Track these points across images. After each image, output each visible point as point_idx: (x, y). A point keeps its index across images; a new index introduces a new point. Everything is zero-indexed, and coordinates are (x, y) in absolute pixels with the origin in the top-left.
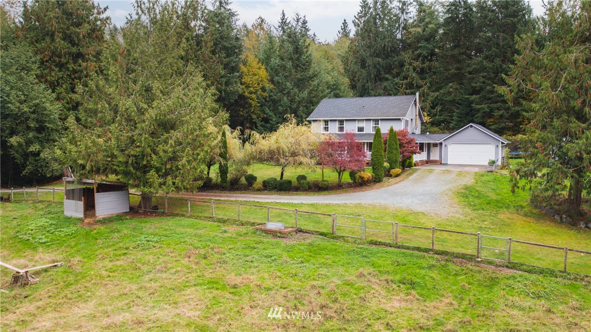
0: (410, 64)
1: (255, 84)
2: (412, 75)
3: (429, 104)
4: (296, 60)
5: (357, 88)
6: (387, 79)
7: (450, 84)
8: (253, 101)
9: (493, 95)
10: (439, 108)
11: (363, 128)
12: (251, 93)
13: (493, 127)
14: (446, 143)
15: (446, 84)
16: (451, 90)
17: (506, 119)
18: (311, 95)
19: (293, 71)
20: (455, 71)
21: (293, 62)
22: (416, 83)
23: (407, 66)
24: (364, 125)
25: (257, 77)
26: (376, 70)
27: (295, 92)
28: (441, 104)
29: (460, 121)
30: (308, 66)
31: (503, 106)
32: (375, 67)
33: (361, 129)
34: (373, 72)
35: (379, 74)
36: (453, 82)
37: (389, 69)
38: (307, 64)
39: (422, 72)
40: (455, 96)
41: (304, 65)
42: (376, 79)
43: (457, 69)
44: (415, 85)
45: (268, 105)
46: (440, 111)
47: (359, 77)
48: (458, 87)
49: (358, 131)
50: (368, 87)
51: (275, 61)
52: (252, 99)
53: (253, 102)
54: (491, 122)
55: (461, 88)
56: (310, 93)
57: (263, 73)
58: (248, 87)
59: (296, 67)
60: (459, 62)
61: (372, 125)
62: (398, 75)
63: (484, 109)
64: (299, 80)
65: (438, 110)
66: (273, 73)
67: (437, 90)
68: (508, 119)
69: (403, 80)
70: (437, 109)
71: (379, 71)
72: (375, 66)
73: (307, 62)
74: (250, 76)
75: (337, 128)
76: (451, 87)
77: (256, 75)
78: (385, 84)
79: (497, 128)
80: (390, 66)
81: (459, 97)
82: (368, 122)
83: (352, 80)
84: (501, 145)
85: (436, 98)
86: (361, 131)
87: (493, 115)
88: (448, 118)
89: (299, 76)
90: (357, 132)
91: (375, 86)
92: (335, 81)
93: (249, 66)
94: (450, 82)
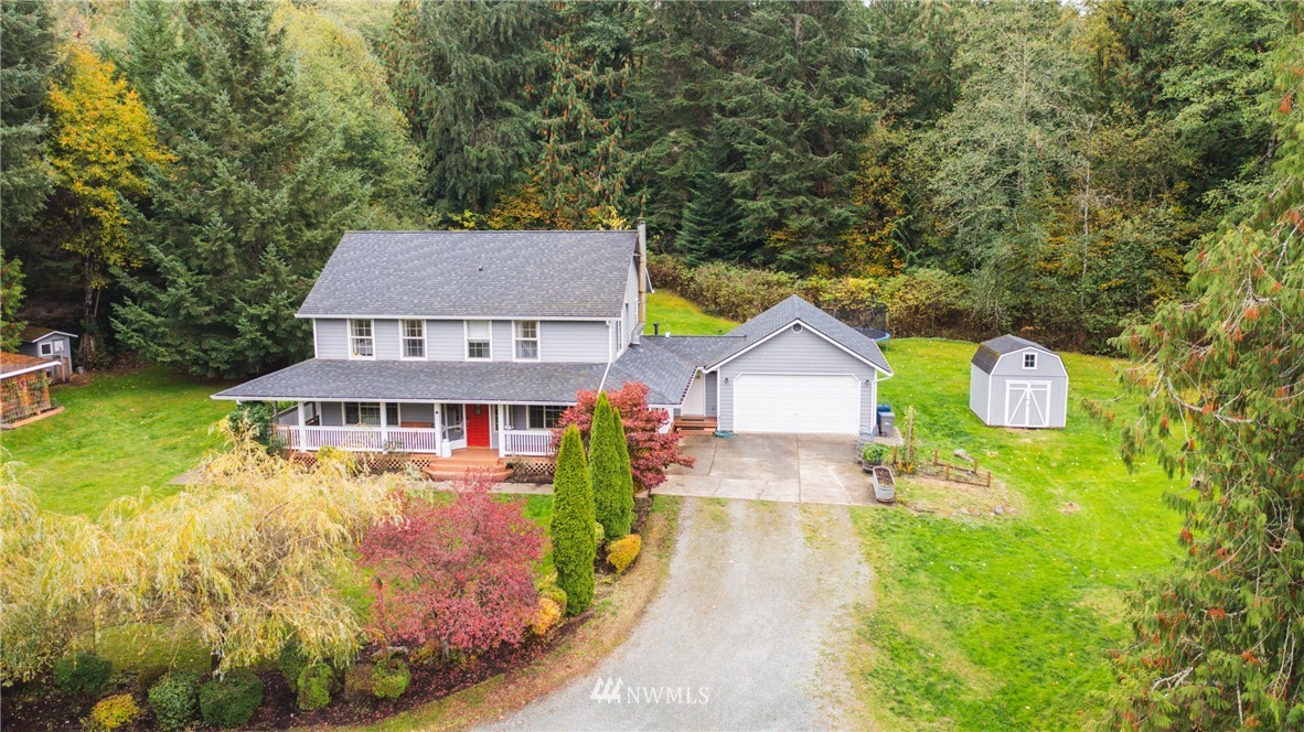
0: (568, 75)
1: (108, 152)
2: (574, 108)
3: (621, 184)
4: (243, 84)
5: (429, 137)
6: (509, 113)
7: (672, 134)
8: (106, 209)
9: (787, 177)
10: (645, 194)
11: (487, 345)
12: (96, 183)
13: (786, 256)
14: (728, 373)
15: (661, 133)
16: (676, 149)
17: (815, 235)
18: (301, 197)
19: (235, 119)
20: (685, 103)
21: (232, 91)
22: (586, 126)
23: (560, 81)
24: (491, 339)
25: (112, 129)
26: (478, 88)
27: (247, 193)
28: (651, 184)
29: (703, 233)
30: (286, 104)
31: (811, 204)
32: (475, 79)
33: (478, 349)
34: (471, 93)
35: (487, 98)
36: (679, 127)
37: (511, 85)
38: (283, 98)
39: (597, 96)
40: (687, 166)
41: (271, 100)
42: (477, 110)
43: (690, 95)
44: (583, 133)
45: (159, 229)
46: (649, 203)
47: (431, 102)
48: (691, 142)
49: (472, 354)
50: (459, 134)
51: (172, 82)
52: (101, 204)
53: (106, 213)
54: (780, 240)
55: (700, 145)
56: (297, 191)
57: (135, 115)
58: (83, 161)
59: (244, 104)
60: (691, 75)
61: (514, 338)
62: (535, 101)
63: (764, 210)
64: (258, 149)
65: (644, 200)
66: (167, 126)
67: (638, 146)
68: (821, 236)
69: (550, 116)
70: (641, 197)
71: (484, 88)
72: (474, 76)
73: (280, 92)
74: (87, 124)
75: (401, 343)
76: (676, 143)
77: (108, 121)
78: (505, 127)
79: (796, 258)
80: (515, 76)
81: (695, 168)
82: (501, 328)
83: (412, 109)
84: (876, 380)
85: (637, 168)
86: (480, 355)
87: (787, 226)
88: (668, 220)
89: (256, 137)
90: (467, 359)
91: (479, 132)
92: (367, 122)
93: (83, 89)
94: (671, 128)
